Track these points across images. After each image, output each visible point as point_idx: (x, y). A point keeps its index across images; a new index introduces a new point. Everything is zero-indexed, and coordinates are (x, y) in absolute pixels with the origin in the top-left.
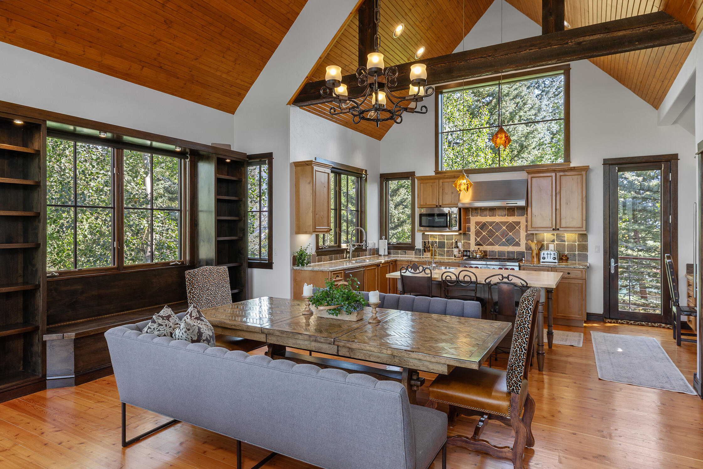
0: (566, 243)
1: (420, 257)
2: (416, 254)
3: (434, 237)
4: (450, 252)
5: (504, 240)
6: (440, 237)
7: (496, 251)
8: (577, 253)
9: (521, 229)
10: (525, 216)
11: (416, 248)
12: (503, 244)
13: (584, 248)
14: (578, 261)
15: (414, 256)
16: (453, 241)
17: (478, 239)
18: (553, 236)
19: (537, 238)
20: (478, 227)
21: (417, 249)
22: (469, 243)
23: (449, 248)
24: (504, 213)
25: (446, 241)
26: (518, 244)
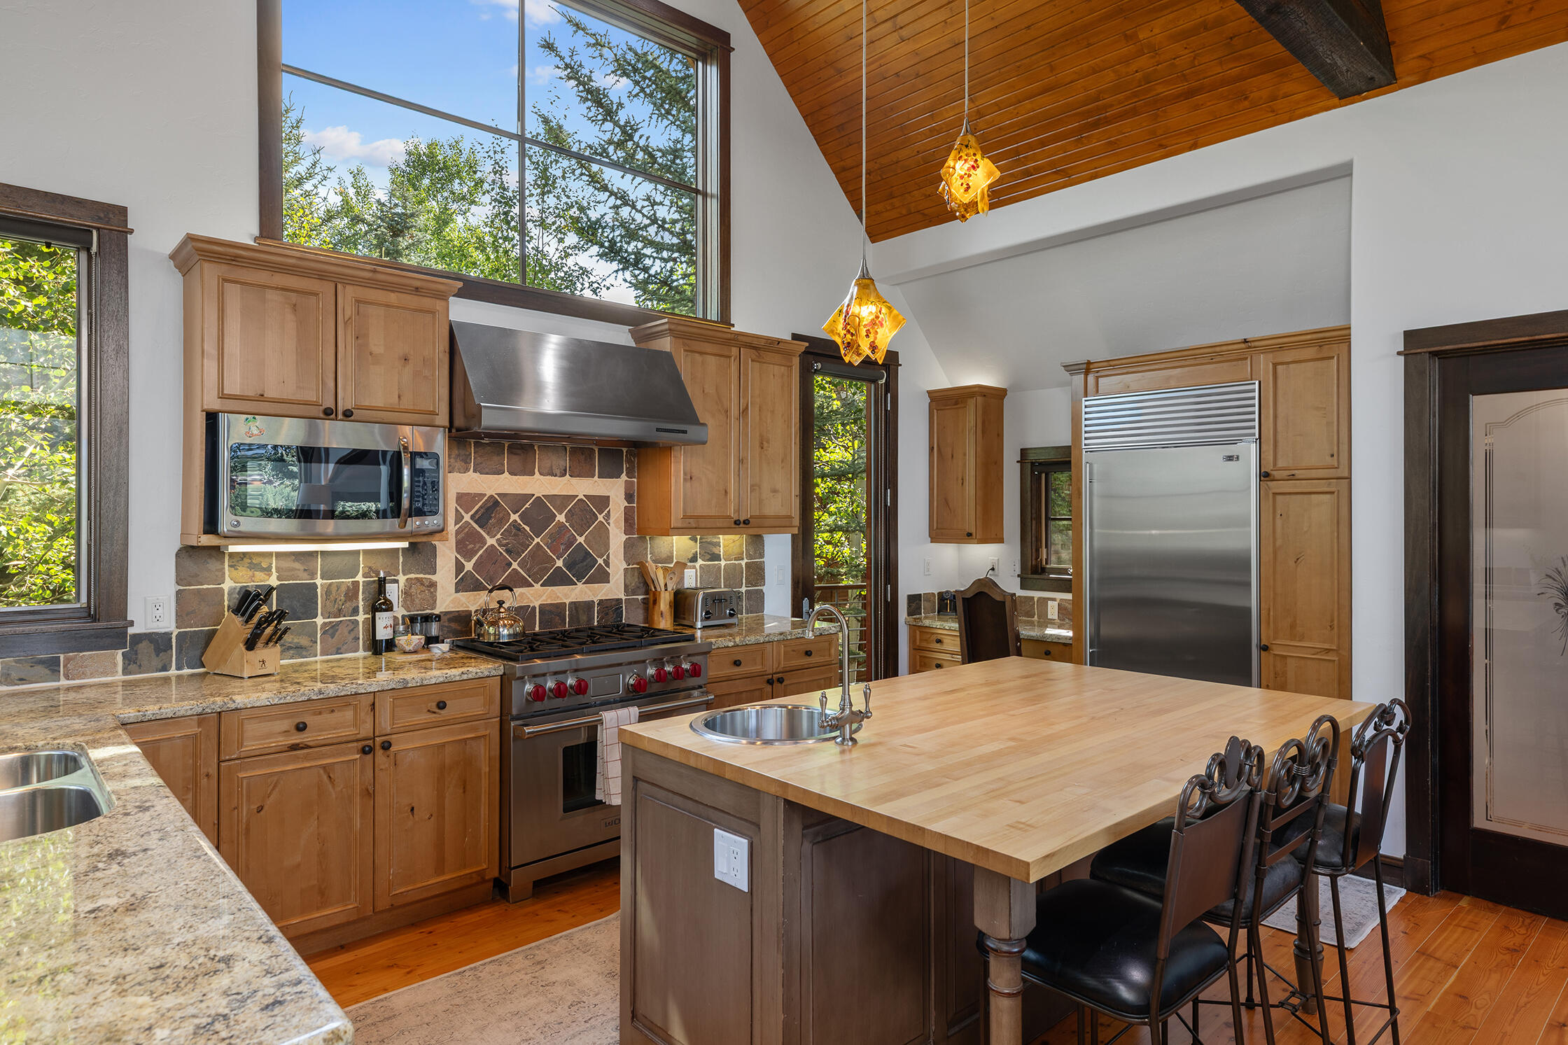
0: (723, 563)
1: (167, 680)
2: (131, 662)
3: (254, 567)
4: (343, 630)
5: (560, 563)
6: (287, 564)
7: (534, 608)
8: (743, 589)
9: (611, 521)
10: (624, 477)
11: (131, 631)
12: (558, 579)
13: (757, 573)
14: (747, 613)
15: (120, 677)
16: (360, 578)
17: (469, 566)
18: (692, 543)
19: (656, 551)
20: (467, 517)
21: (138, 638)
22: (433, 585)
23: (339, 613)
24: (562, 463)
25: (319, 582)
26: (603, 577)
